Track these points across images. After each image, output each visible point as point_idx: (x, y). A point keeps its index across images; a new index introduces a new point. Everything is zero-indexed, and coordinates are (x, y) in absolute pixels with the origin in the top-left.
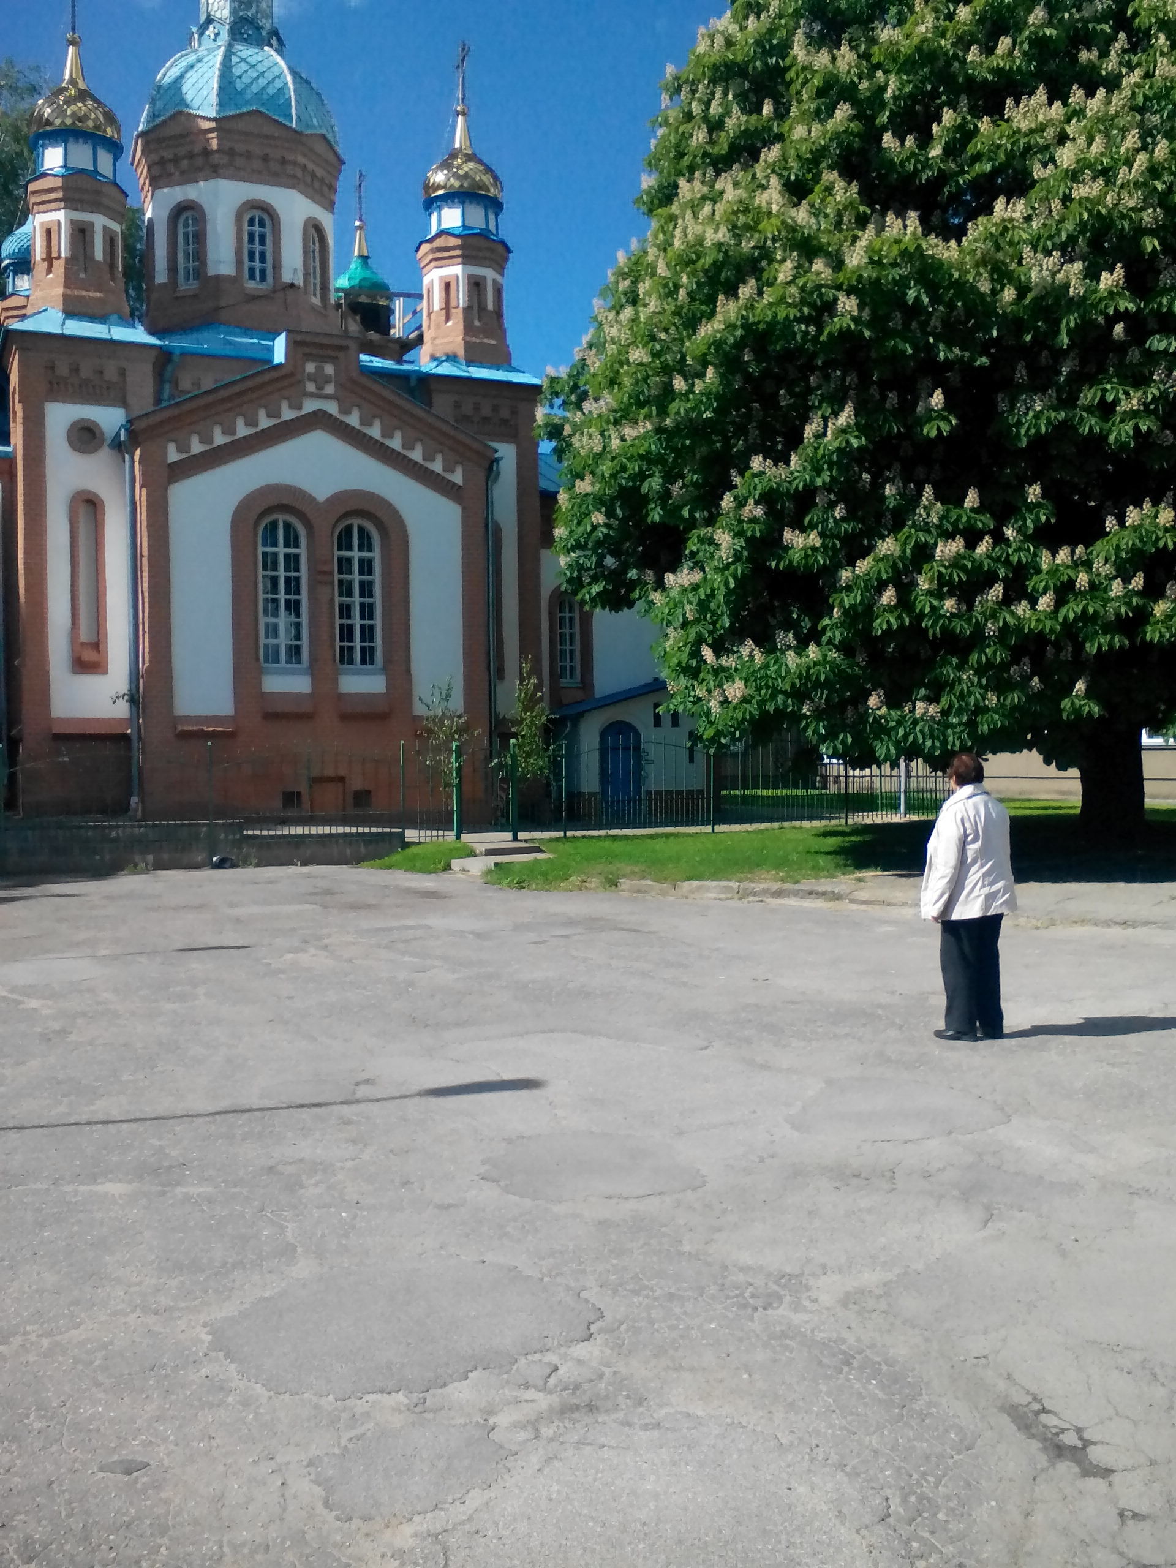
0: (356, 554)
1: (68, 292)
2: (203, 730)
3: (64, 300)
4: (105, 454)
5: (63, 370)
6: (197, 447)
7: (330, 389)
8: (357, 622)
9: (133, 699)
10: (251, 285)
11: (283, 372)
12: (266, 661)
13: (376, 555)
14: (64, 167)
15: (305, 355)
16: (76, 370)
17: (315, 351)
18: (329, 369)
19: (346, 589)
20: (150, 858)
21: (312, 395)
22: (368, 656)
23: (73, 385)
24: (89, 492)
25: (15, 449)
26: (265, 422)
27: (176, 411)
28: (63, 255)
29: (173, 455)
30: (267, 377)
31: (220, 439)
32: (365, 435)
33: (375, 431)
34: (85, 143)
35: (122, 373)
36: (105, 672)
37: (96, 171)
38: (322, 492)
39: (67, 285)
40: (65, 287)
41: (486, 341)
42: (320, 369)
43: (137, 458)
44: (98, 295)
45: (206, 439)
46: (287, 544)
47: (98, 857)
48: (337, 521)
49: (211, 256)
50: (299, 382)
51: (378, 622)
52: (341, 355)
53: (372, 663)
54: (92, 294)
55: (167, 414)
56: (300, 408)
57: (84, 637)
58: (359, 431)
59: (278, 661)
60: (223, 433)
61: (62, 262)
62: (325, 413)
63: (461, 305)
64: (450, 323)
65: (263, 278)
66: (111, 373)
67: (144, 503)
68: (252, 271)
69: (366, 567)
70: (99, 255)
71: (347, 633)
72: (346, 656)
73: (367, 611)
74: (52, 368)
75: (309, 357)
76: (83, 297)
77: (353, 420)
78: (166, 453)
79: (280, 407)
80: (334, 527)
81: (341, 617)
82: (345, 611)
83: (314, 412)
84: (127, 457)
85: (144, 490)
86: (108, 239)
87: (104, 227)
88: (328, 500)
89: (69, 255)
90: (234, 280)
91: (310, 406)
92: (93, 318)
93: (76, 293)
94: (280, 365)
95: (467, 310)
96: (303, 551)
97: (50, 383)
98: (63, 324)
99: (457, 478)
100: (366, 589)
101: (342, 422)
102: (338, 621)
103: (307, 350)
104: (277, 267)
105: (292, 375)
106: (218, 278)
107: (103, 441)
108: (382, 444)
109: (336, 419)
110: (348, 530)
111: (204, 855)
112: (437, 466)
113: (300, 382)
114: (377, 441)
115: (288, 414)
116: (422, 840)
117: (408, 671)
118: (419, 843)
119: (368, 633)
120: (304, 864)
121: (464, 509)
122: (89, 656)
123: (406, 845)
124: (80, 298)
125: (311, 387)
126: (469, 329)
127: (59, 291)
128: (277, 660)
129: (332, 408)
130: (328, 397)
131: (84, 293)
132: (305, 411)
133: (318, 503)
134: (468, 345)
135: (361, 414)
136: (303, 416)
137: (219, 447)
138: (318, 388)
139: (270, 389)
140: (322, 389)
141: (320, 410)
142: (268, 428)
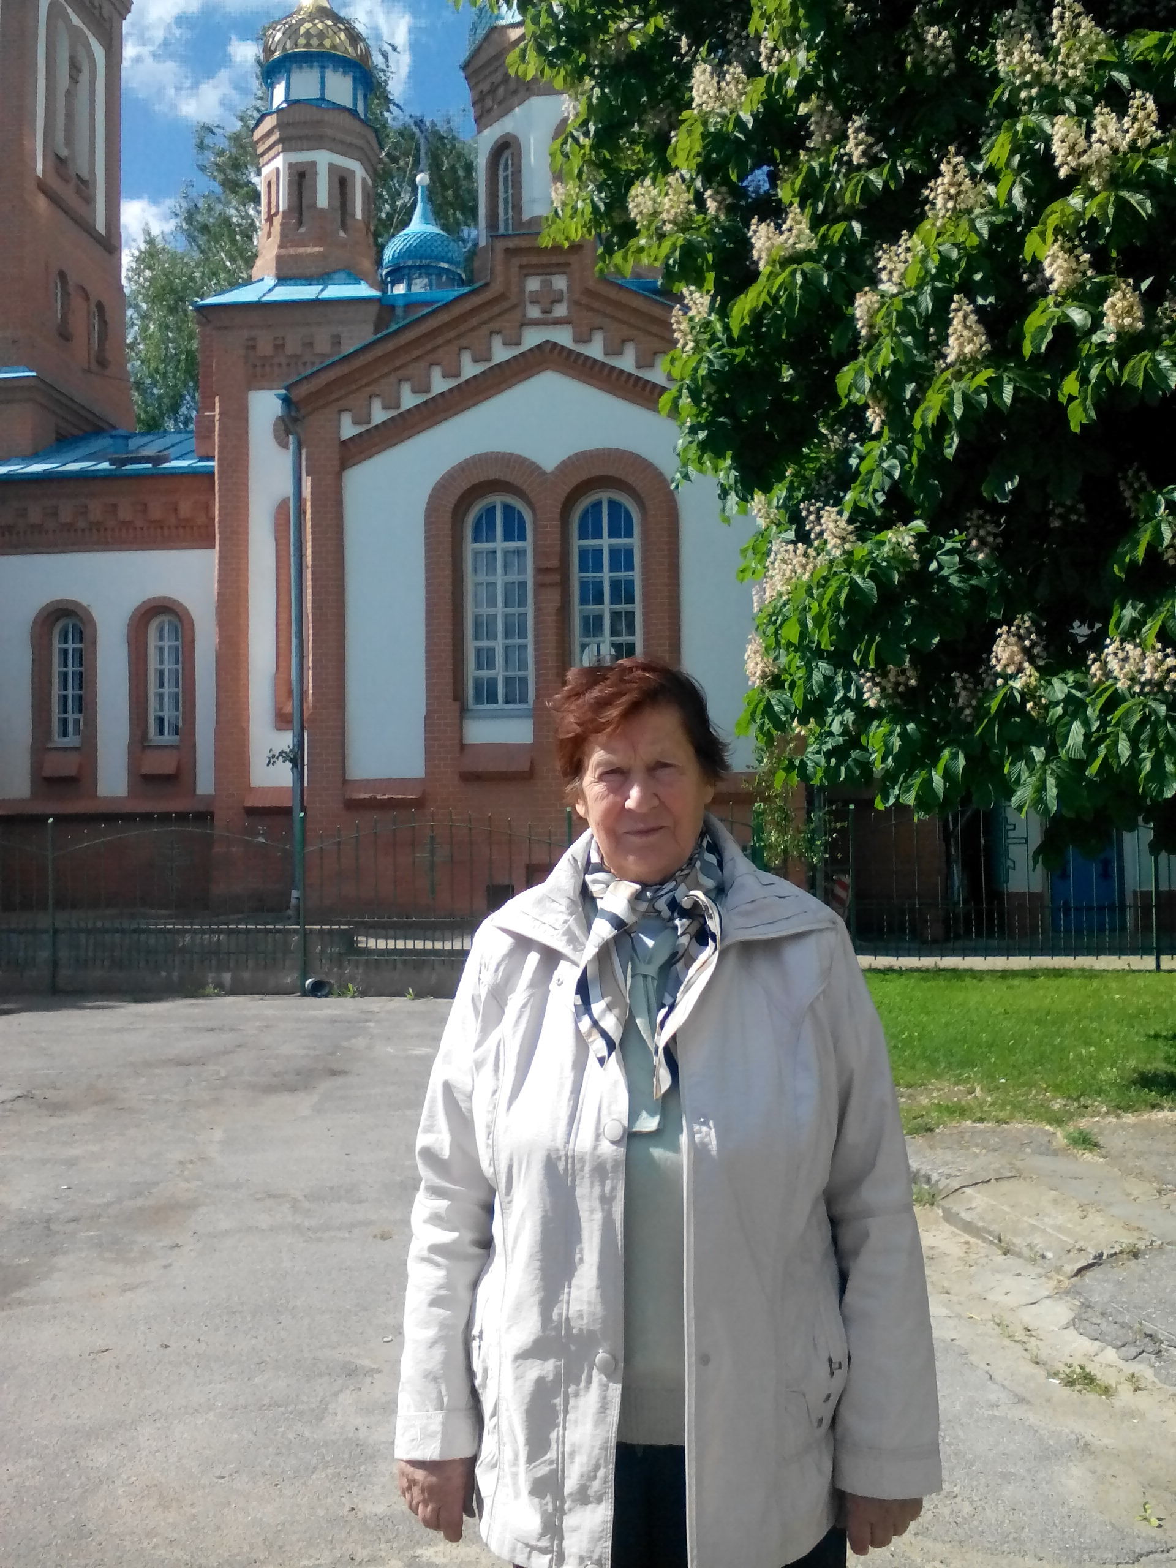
0: (606, 543)
1: (283, 251)
2: (375, 798)
3: (277, 263)
5: (265, 347)
6: (379, 415)
7: (561, 311)
8: (608, 638)
9: (295, 759)
11: (491, 295)
12: (478, 699)
13: (636, 540)
14: (286, 101)
15: (521, 267)
16: (279, 347)
17: (536, 260)
18: (560, 283)
19: (591, 592)
20: (227, 977)
21: (536, 323)
23: (279, 365)
26: (470, 369)
28: (281, 209)
29: (348, 429)
30: (467, 305)
31: (410, 400)
32: (613, 368)
33: (626, 362)
34: (311, 67)
35: (337, 341)
37: (323, 99)
38: (549, 459)
39: (280, 247)
42: (547, 284)
44: (317, 249)
45: (391, 403)
46: (508, 537)
47: (164, 974)
48: (571, 497)
49: (526, 196)
50: (514, 307)
51: (638, 637)
52: (576, 260)
54: (309, 250)
56: (518, 344)
58: (604, 365)
59: (496, 702)
60: (414, 391)
61: (279, 217)
62: (555, 344)
66: (323, 344)
67: (308, 497)
69: (621, 559)
70: (322, 199)
74: (254, 347)
75: (531, 270)
76: (299, 255)
77: (595, 350)
78: (339, 427)
79: (489, 345)
80: (567, 505)
81: (587, 633)
83: (539, 346)
85: (309, 480)
86: (337, 180)
87: (332, 167)
88: (557, 468)
89: (286, 208)
91: (532, 338)
92: (309, 280)
93: (291, 252)
96: (528, 544)
97: (254, 366)
98: (273, 291)
100: (621, 592)
101: (579, 354)
103: (525, 260)
105: (502, 297)
106: (531, 222)
108: (638, 378)
109: (571, 351)
111: (296, 975)
113: (518, 306)
114: (630, 375)
115: (501, 354)
120: (419, 995)
124: (296, 257)
125: (534, 312)
127: (273, 253)
128: (492, 698)
129: (563, 337)
130: (558, 322)
131: (301, 250)
132: (525, 347)
133: (544, 473)
135: (605, 339)
136: (523, 354)
137: (409, 410)
138: (543, 312)
139: (474, 322)
140: (550, 312)
141: (547, 342)
142: (475, 377)
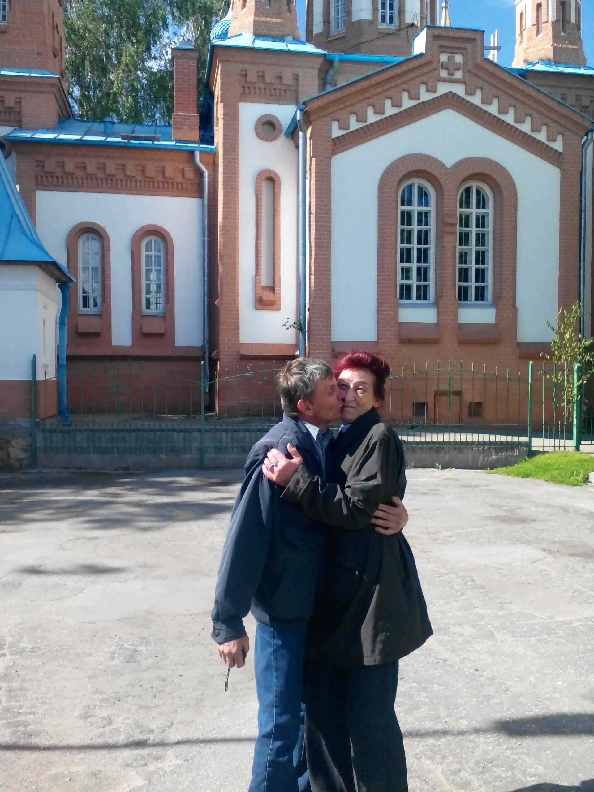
0: (474, 211)
1: (257, 19)
3: (255, 25)
4: (282, 142)
5: (252, 76)
6: (354, 125)
7: (459, 75)
8: (473, 266)
9: (300, 327)
10: (383, 26)
11: (422, 61)
12: (401, 298)
13: (490, 210)
15: (440, 47)
16: (261, 77)
17: (447, 44)
18: (459, 59)
19: (464, 239)
21: (445, 80)
22: (480, 295)
23: (259, 88)
24: (270, 171)
25: (217, 146)
26: (407, 103)
27: (339, 95)
29: (336, 132)
30: (411, 65)
31: (372, 118)
32: (486, 112)
33: (493, 109)
35: (296, 78)
36: (279, 309)
38: (449, 161)
40: (255, 15)
41: (570, 46)
42: (452, 59)
43: (308, 135)
44: (279, 20)
45: (361, 118)
46: (420, 204)
48: (460, 184)
49: (355, 8)
50: (435, 69)
51: (489, 266)
52: (469, 46)
53: (483, 299)
54: (274, 20)
55: (331, 97)
56: (435, 91)
57: (264, 283)
58: (480, 109)
60: (375, 113)
62: (455, 94)
63: (550, 20)
64: (540, 35)
65: (391, 21)
66: (288, 79)
67: (313, 171)
68: (383, 18)
69: (481, 222)
71: (464, 275)
72: (463, 294)
73: (481, 258)
74: (245, 76)
75: (443, 49)
76: (268, 22)
77: (476, 100)
78: (331, 130)
79: (419, 89)
80: (459, 187)
81: (461, 262)
82: (464, 257)
83: (446, 94)
84: (301, 134)
85: (314, 160)
88: (454, 165)
90: (372, 23)
91: (443, 89)
92: (275, 38)
93: (263, 19)
94: (421, 55)
95: (555, 24)
96: (432, 209)
97: (244, 87)
98: (254, 42)
99: (558, 146)
100: (481, 239)
101: (468, 102)
102: (458, 266)
103: (442, 43)
104: (402, 11)
105: (429, 63)
106: (360, 22)
107: (280, 131)
108: (499, 119)
109: (463, 100)
110: (468, 191)
112: (542, 137)
113: (437, 69)
114: (494, 117)
115: (425, 96)
116: (546, 449)
117: (514, 306)
118: (544, 453)
119: (481, 275)
121: (563, 171)
122: (267, 296)
123: (532, 454)
124: (266, 24)
125: (444, 74)
126: (556, 38)
127: (251, 18)
128: (409, 297)
129: (459, 90)
130: (458, 81)
131: (269, 19)
132: (438, 94)
133: (447, 168)
134: (556, 50)
135: (483, 95)
136: (437, 98)
137: (371, 124)
138: (449, 74)
139: (412, 75)
140: (453, 75)
141: (450, 92)
142: (410, 108)
